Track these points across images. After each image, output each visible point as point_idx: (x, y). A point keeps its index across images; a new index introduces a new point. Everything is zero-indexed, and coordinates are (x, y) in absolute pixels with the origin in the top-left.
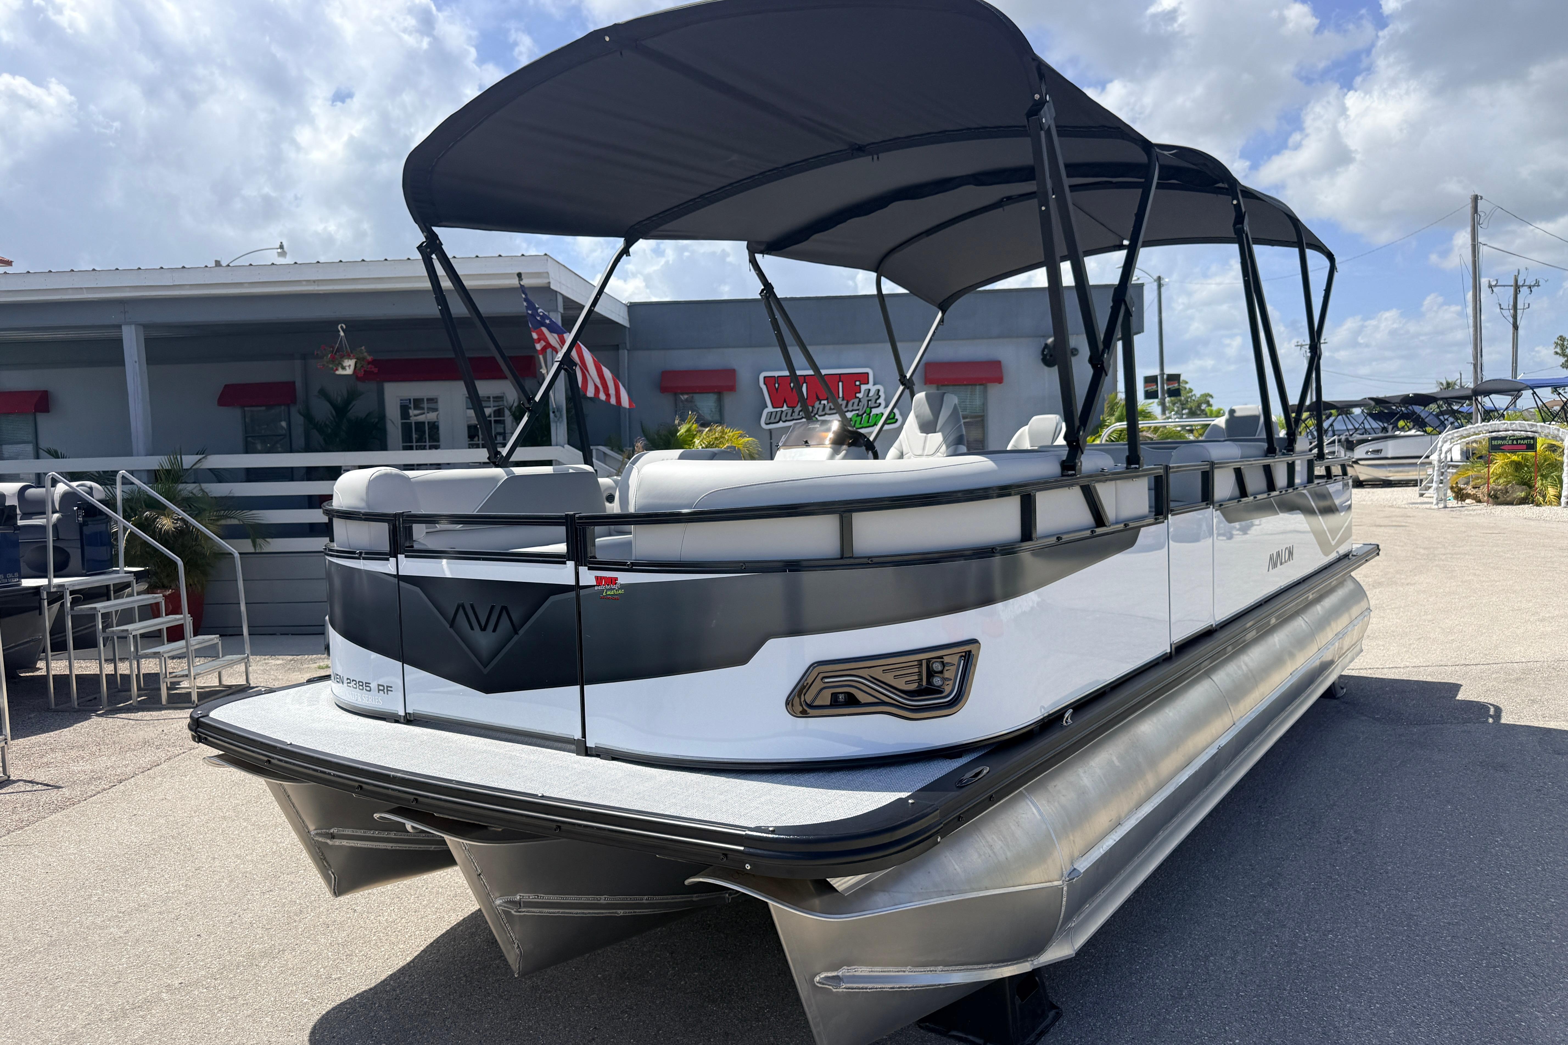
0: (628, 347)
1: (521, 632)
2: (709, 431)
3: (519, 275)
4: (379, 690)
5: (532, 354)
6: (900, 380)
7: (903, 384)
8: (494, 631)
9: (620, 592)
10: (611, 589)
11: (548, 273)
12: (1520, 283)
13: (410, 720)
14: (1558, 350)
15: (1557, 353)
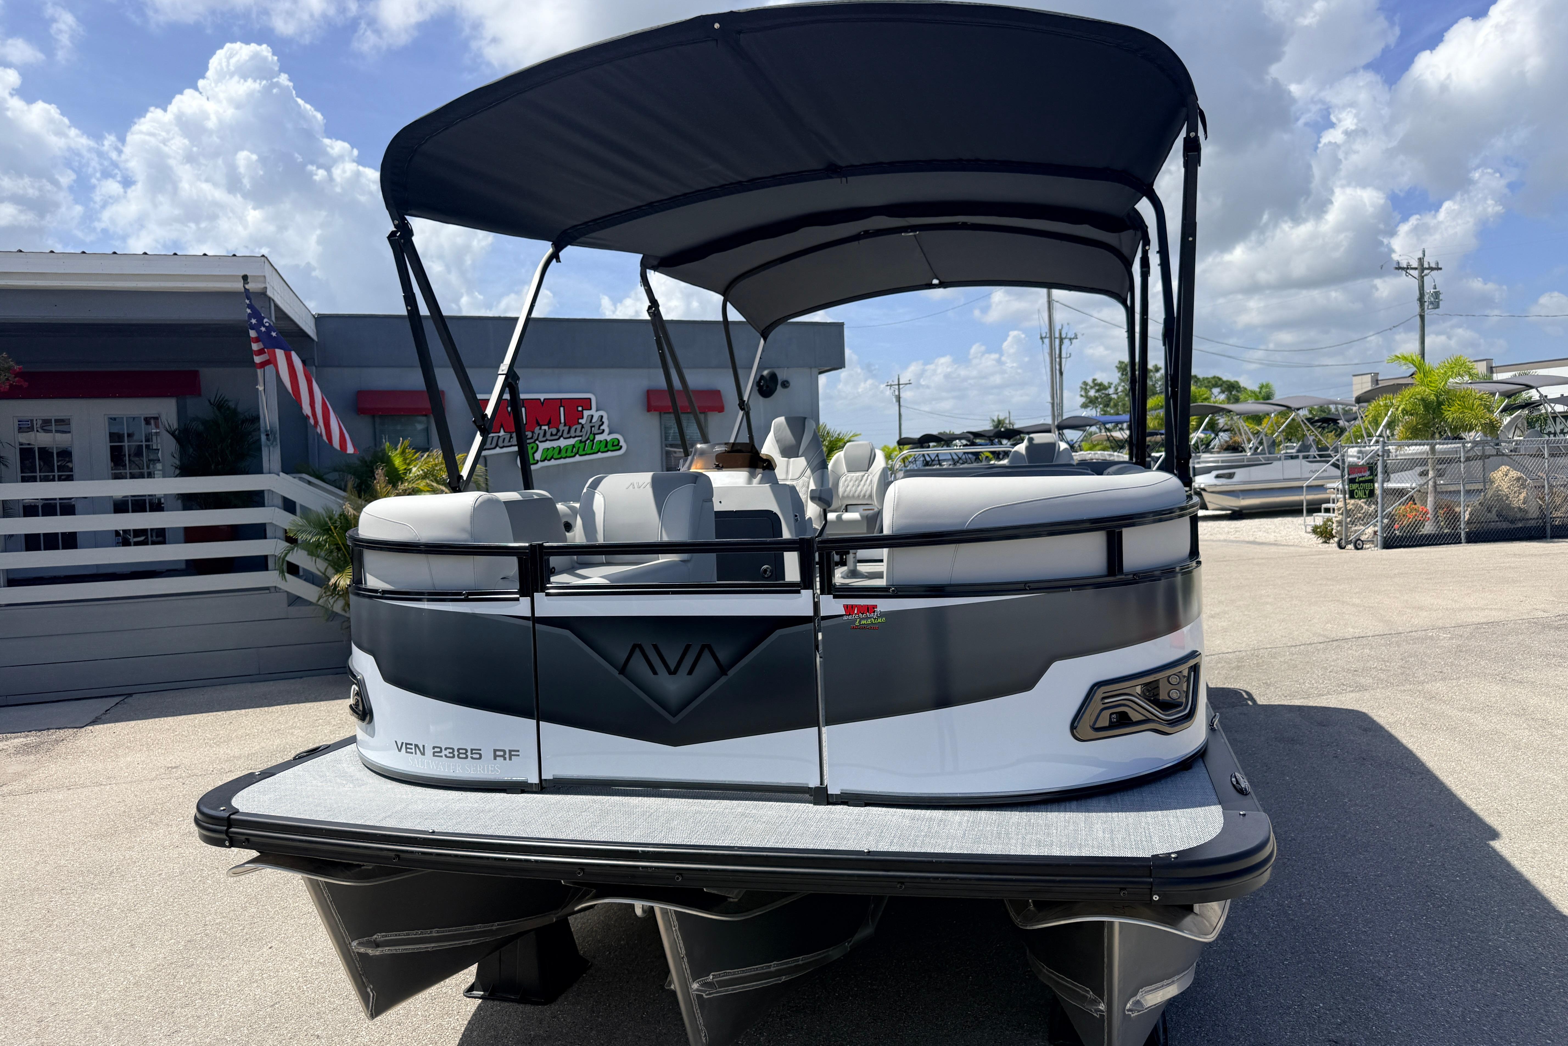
0: (316, 364)
1: (732, 673)
2: (428, 456)
3: (245, 278)
4: (495, 757)
5: (197, 369)
6: (739, 405)
7: (742, 409)
8: (690, 673)
9: (879, 620)
10: (867, 618)
11: (265, 277)
12: (1064, 336)
13: (545, 787)
14: (1083, 393)
15: (1082, 396)
